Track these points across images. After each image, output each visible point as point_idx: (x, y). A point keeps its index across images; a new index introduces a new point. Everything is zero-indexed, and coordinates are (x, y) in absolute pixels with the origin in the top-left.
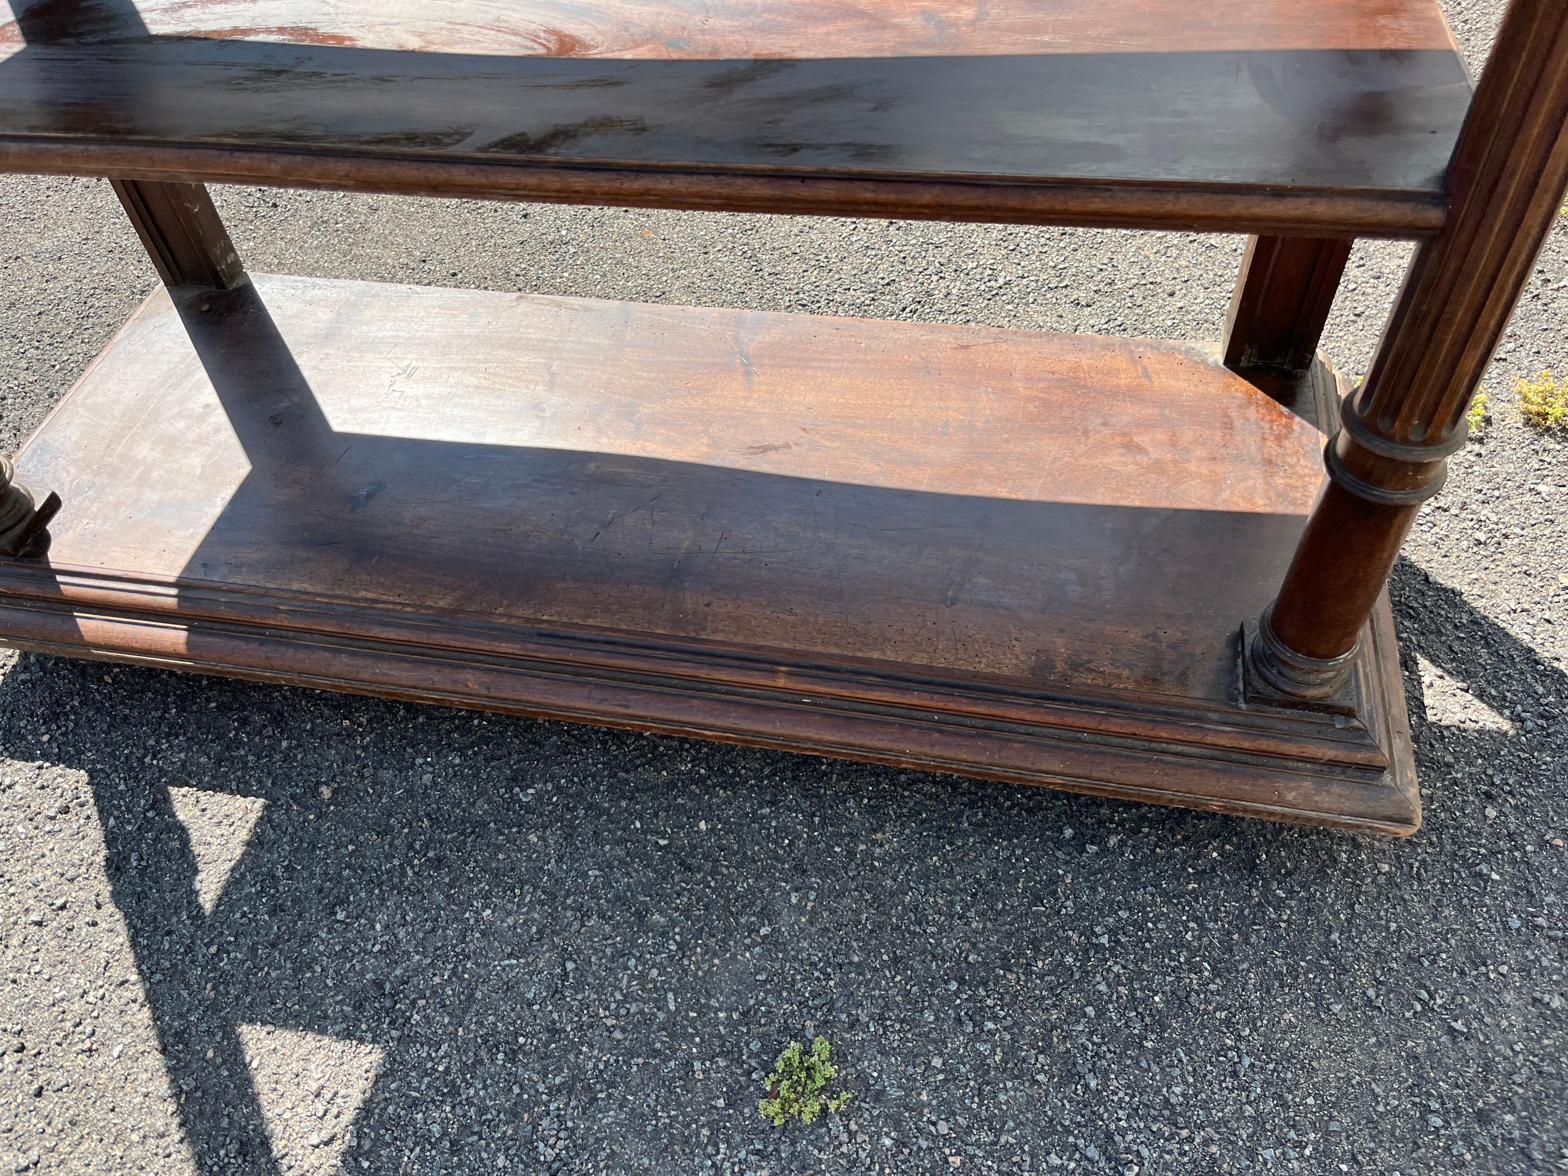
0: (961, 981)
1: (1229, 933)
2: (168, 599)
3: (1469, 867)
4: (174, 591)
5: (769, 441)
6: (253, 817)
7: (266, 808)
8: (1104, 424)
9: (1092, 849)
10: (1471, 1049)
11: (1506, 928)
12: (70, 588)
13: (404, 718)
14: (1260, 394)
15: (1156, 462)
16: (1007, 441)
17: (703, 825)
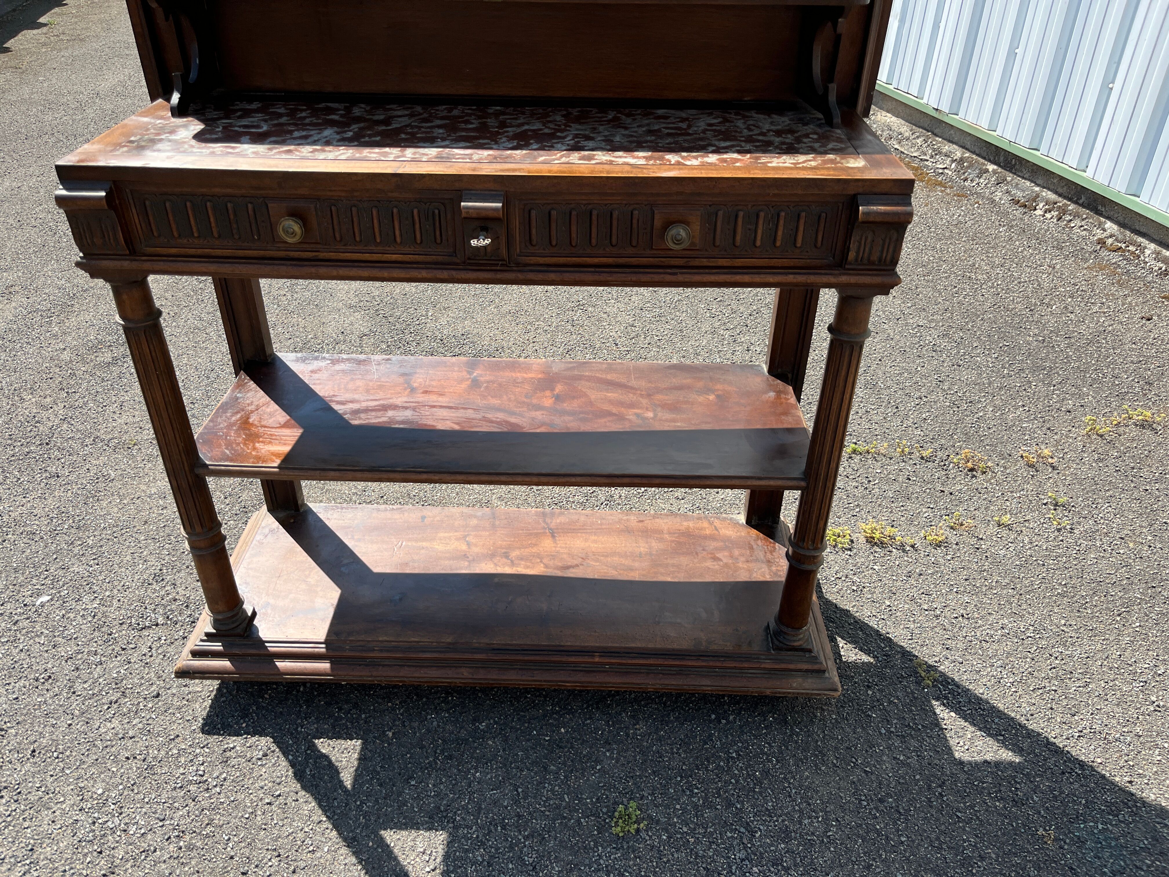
0: (681, 777)
1: (781, 747)
2: (322, 649)
3: (864, 713)
4: (323, 646)
5: (569, 564)
6: (358, 748)
7: (363, 744)
8: (704, 550)
9: (724, 721)
10: (873, 777)
11: (881, 734)
12: (272, 648)
13: (416, 700)
14: (761, 535)
15: (726, 564)
16: (667, 559)
17: (563, 730)
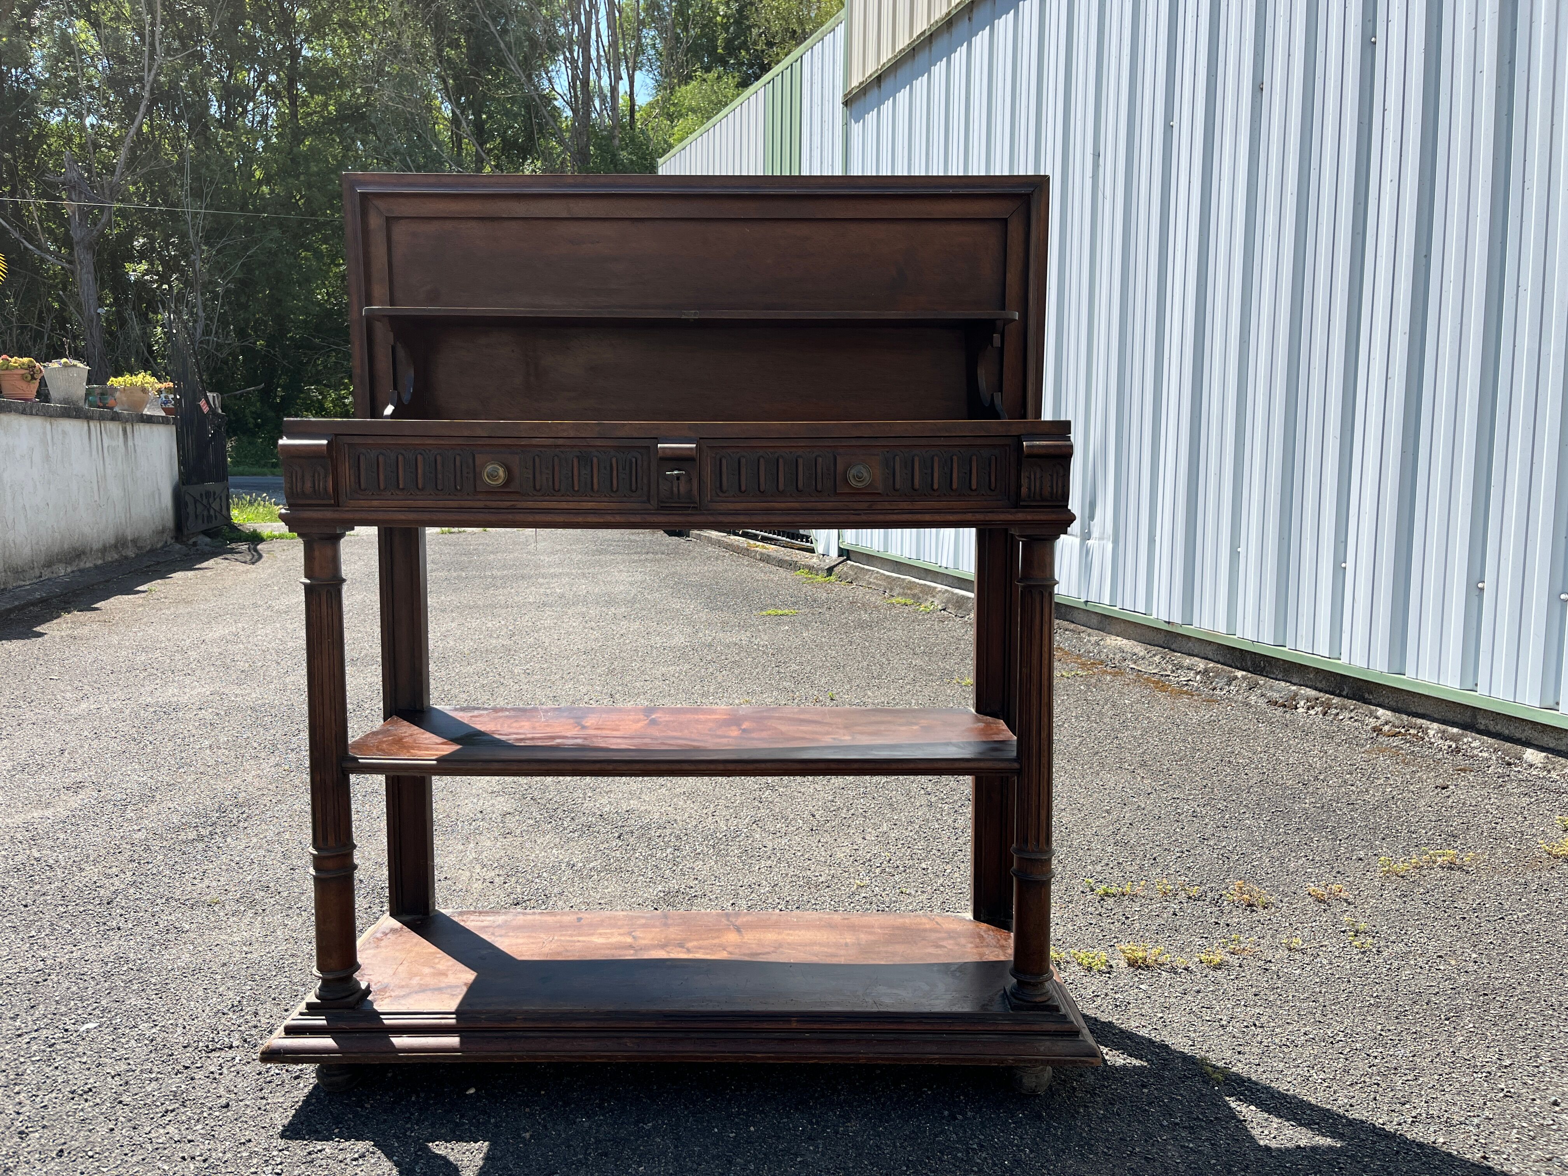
0: (908, 1167)
1: (1035, 1139)
2: (451, 1021)
3: (1140, 1109)
4: (454, 1016)
5: (759, 951)
6: (485, 1150)
7: (491, 1145)
8: (924, 940)
9: (960, 1117)
10: (1157, 1164)
11: (1162, 1125)
13: (561, 1106)
14: (993, 927)
15: (951, 949)
16: (878, 947)
17: (752, 1129)
